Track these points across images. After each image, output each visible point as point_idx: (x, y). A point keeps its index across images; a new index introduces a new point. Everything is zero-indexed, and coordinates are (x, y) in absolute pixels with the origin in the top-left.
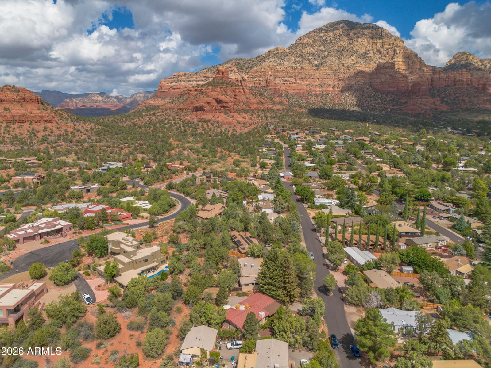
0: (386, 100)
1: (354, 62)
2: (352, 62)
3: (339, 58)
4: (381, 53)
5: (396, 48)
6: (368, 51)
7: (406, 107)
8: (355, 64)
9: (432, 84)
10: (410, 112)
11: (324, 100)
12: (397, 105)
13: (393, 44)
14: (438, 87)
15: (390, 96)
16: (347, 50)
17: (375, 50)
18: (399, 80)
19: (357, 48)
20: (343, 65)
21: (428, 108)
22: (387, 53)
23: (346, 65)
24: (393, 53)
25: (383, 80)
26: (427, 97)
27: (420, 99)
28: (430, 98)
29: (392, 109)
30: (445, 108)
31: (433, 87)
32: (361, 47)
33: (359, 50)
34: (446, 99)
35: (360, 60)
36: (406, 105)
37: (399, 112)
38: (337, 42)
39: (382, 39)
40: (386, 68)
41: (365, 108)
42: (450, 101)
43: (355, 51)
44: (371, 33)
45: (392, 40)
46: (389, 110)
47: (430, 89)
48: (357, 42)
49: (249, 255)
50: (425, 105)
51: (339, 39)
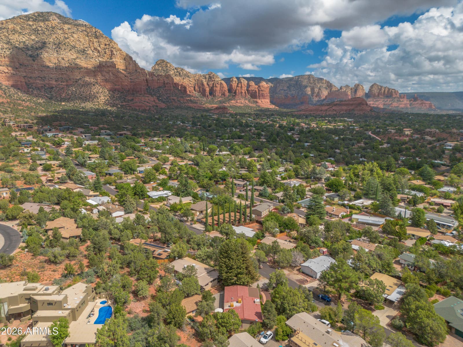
0: (114, 97)
1: (74, 57)
2: (72, 57)
3: (57, 51)
4: (99, 52)
5: (112, 49)
6: (86, 48)
7: (133, 103)
8: (75, 59)
9: (148, 85)
10: (137, 108)
11: (49, 94)
12: (125, 102)
13: (109, 45)
14: (152, 87)
15: (117, 93)
16: (64, 44)
17: (93, 48)
18: (122, 79)
19: (73, 43)
20: (63, 59)
21: (151, 105)
22: (105, 53)
23: (66, 59)
24: (111, 54)
25: (107, 78)
26: (147, 95)
27: (143, 98)
28: (150, 96)
29: (122, 105)
30: (163, 105)
31: (149, 87)
32: (78, 42)
33: (77, 46)
34: (161, 98)
35: (80, 56)
36: (133, 102)
37: (128, 108)
38: (51, 34)
39: (97, 38)
40: (108, 67)
41: (96, 103)
42: (164, 100)
43: (72, 46)
44: (85, 31)
45: (107, 41)
46: (119, 106)
47: (147, 89)
48: (73, 37)
49: (177, 258)
50: (147, 102)
51: (53, 31)
